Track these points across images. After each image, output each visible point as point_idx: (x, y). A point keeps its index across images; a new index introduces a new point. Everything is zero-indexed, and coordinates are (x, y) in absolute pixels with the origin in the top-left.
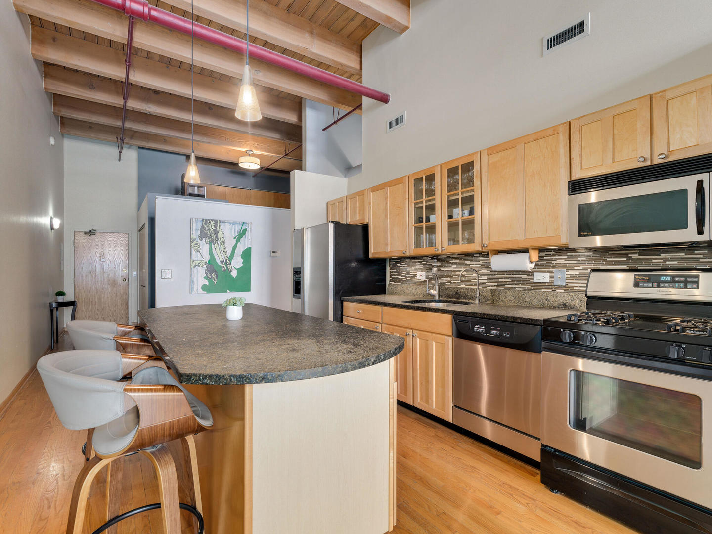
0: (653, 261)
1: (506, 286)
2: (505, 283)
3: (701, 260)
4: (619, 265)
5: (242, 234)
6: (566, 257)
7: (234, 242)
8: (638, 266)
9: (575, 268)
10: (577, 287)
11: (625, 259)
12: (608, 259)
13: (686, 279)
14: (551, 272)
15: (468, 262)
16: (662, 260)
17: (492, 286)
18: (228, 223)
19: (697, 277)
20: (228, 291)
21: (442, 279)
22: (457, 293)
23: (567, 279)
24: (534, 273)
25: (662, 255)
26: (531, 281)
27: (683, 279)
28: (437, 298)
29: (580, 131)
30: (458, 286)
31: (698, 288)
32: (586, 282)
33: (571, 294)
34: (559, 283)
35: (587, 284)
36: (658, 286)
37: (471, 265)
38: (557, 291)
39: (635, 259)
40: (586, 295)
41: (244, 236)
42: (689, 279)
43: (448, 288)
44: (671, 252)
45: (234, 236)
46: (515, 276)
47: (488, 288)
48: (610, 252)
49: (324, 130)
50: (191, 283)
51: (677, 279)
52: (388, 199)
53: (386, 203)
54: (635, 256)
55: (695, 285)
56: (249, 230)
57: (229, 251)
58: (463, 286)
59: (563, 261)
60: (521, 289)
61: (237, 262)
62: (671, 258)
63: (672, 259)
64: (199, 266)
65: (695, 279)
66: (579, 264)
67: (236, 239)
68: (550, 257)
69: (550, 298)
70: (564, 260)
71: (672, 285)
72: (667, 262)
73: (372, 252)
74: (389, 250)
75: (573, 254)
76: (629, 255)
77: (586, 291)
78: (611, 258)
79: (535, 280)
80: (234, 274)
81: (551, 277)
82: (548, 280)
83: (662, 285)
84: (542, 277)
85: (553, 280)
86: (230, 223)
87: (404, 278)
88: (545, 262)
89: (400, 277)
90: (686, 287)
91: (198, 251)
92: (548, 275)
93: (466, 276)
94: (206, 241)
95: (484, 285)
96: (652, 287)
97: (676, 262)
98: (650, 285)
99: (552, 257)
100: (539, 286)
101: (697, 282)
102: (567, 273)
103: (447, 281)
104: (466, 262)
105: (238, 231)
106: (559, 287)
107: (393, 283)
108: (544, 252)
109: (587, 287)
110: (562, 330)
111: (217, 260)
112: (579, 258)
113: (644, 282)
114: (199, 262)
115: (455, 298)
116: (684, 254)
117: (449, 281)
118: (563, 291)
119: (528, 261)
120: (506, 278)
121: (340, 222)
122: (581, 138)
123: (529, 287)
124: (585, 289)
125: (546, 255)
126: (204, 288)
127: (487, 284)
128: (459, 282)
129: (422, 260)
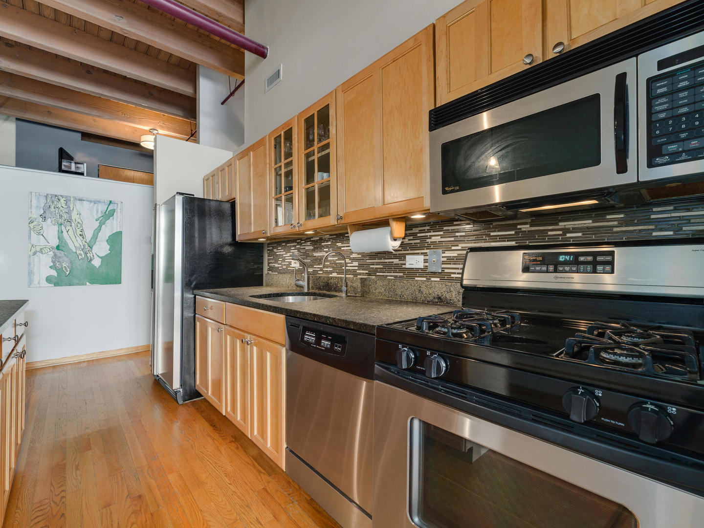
0: (550, 233)
1: (378, 274)
2: (376, 270)
3: (615, 229)
4: (505, 241)
5: (108, 215)
6: (442, 233)
7: (97, 224)
8: (529, 242)
9: (453, 248)
10: (455, 273)
11: (513, 232)
12: (492, 234)
13: (595, 258)
14: (425, 254)
15: (339, 244)
16: (560, 232)
17: (363, 274)
18: (88, 201)
19: (612, 254)
20: (88, 283)
21: (315, 266)
22: (328, 284)
23: (444, 263)
24: (407, 256)
25: (561, 224)
26: (404, 266)
27: (590, 258)
28: (306, 290)
29: (447, 33)
30: (330, 275)
31: (612, 272)
32: (461, 266)
33: (447, 283)
34: (434, 269)
35: (463, 269)
36: (556, 271)
37: (342, 249)
38: (433, 279)
39: (525, 231)
40: (461, 285)
41: (111, 218)
42: (599, 258)
43: (320, 277)
44: (574, 220)
45: (96, 217)
46: (386, 261)
47: (359, 276)
48: (494, 224)
49: (222, 103)
50: (31, 273)
51: (582, 259)
52: (252, 167)
53: (250, 172)
54: (526, 228)
55: (608, 268)
56: (119, 211)
57: (89, 235)
58: (334, 275)
59: (438, 239)
60: (393, 278)
61: (102, 249)
62: (573, 228)
63: (575, 230)
64: (42, 252)
65: (609, 258)
66: (458, 241)
67: (99, 221)
68: (424, 234)
69: (424, 289)
70: (439, 237)
71: (574, 269)
72: (568, 235)
73: (239, 234)
74: (252, 231)
75: (450, 228)
76: (519, 227)
77: (462, 279)
78: (495, 231)
79: (407, 266)
80: (97, 262)
81: (426, 261)
82: (421, 265)
83: (561, 269)
84: (415, 261)
85: (427, 264)
86: (91, 202)
87: (280, 266)
88: (418, 241)
89: (276, 265)
90: (594, 271)
91: (39, 234)
92: (422, 258)
93: (337, 262)
94: (53, 222)
95: (355, 273)
96: (547, 272)
97: (580, 234)
98: (544, 268)
99: (427, 234)
100: (412, 273)
101: (611, 263)
102: (443, 255)
103: (319, 269)
104: (337, 244)
105: (102, 212)
106: (434, 274)
107: (270, 272)
108: (418, 227)
109: (462, 274)
110: (400, 346)
111: (70, 247)
112: (457, 234)
113: (537, 264)
114: (42, 247)
115: (326, 290)
116: (590, 221)
117: (321, 269)
118: (438, 279)
119: (389, 237)
120: (378, 264)
121: (193, 195)
122: (448, 44)
123: (402, 274)
124: (460, 276)
125: (421, 231)
126: (49, 279)
127: (358, 271)
128: (331, 269)
129: (296, 244)
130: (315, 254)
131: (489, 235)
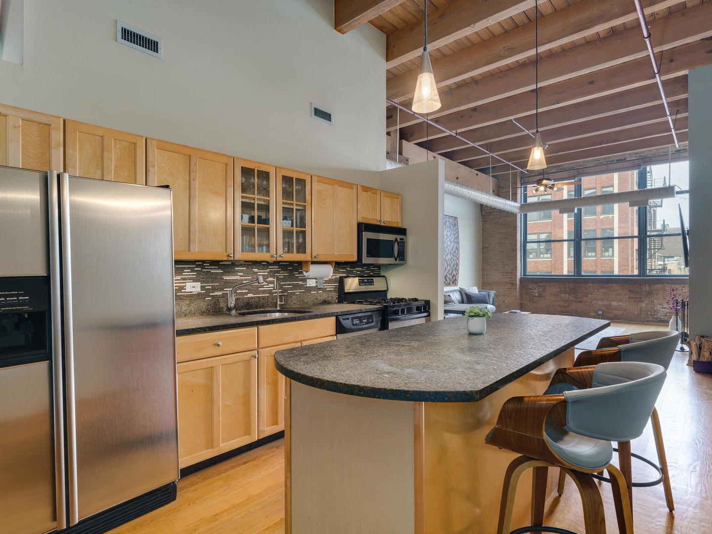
2: (288, 289)
10: (328, 288)
22: (248, 303)
23: (324, 283)
24: (307, 280)
26: (305, 286)
30: (245, 296)
34: (320, 287)
38: (320, 292)
42: (371, 281)
43: (237, 299)
46: (295, 283)
47: (273, 294)
58: (250, 295)
60: (299, 293)
69: (317, 297)
71: (368, 284)
74: (196, 250)
79: (308, 285)
81: (317, 282)
82: (314, 285)
84: (312, 283)
85: (317, 284)
90: (371, 285)
92: (315, 281)
95: (270, 293)
100: (309, 290)
102: (324, 279)
104: (253, 270)
120: (289, 285)
123: (304, 291)
124: (333, 289)
127: (273, 291)
128: (247, 291)
129: (195, 266)
130: (225, 278)
131: (339, 271)
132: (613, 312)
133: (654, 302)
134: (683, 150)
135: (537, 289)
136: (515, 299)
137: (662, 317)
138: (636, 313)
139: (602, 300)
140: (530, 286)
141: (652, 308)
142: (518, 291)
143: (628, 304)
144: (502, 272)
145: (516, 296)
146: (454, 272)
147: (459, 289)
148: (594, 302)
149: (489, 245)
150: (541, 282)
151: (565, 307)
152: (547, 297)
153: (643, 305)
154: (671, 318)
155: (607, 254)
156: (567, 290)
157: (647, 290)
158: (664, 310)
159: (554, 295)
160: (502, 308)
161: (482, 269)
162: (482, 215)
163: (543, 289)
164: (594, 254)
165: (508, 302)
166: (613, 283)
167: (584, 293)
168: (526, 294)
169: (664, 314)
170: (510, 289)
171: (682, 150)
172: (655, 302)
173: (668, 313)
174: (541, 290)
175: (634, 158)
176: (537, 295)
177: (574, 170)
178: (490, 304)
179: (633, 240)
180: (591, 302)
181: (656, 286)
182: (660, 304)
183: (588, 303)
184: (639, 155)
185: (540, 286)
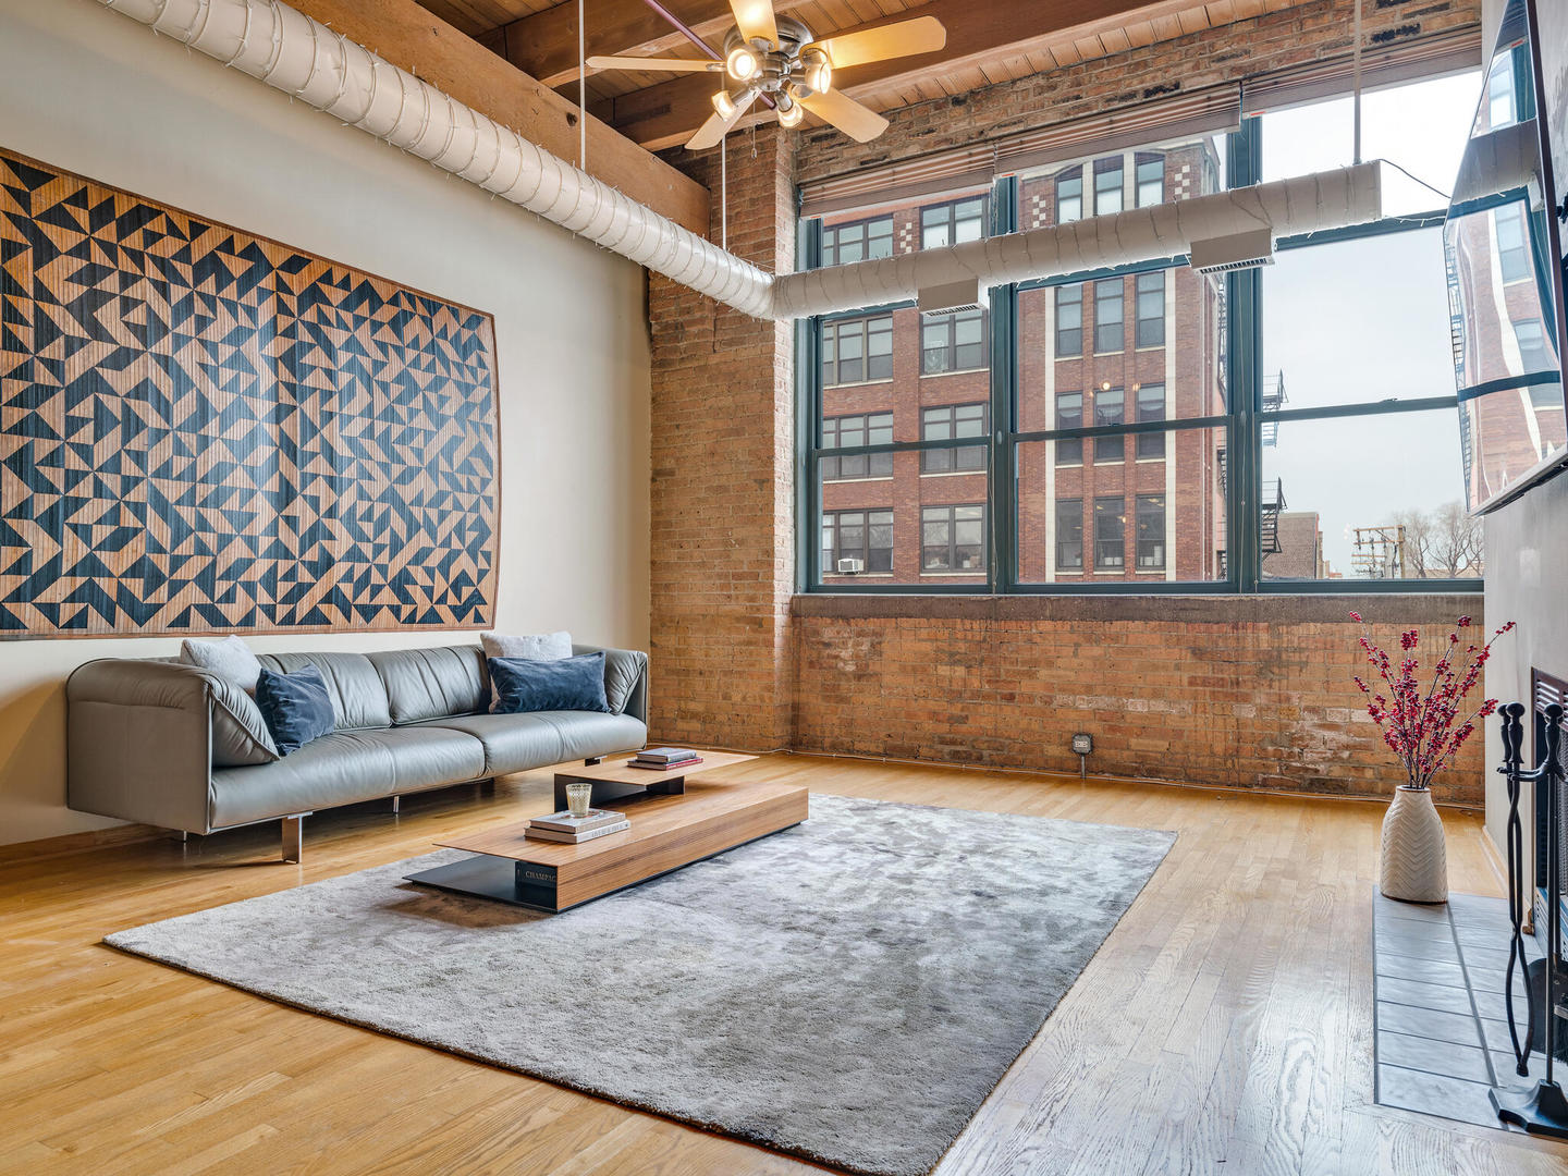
132: (1133, 741)
133: (1288, 699)
134: (1406, 30)
135: (850, 644)
136: (770, 689)
137: (1321, 767)
138: (1219, 748)
139: (1089, 689)
140: (828, 634)
141: (1282, 728)
142: (777, 651)
143: (1189, 709)
144: (719, 576)
145: (770, 674)
146: (464, 563)
147: (478, 642)
148: (1060, 698)
149: (677, 460)
150: (866, 617)
151: (952, 720)
152: (886, 680)
153: (1248, 712)
154: (1390, 794)
155: (1149, 561)
156: (962, 647)
157: (1264, 646)
158: (1329, 734)
159: (914, 669)
160: (721, 723)
161: (653, 563)
162: (652, 339)
163: (872, 645)
164: (1118, 561)
165: (744, 699)
166: (1133, 619)
167: (1024, 663)
168: (811, 664)
169: (1329, 754)
170: (749, 643)
171: (1399, 32)
172: (1295, 701)
173: (1347, 747)
174: (865, 648)
175: (1210, 80)
176: (850, 668)
177: (986, 141)
178: (613, 712)
179: (1211, 431)
180: (1048, 701)
181: (1300, 630)
182: (1313, 710)
183: (1038, 703)
184: (1231, 63)
185: (860, 634)
